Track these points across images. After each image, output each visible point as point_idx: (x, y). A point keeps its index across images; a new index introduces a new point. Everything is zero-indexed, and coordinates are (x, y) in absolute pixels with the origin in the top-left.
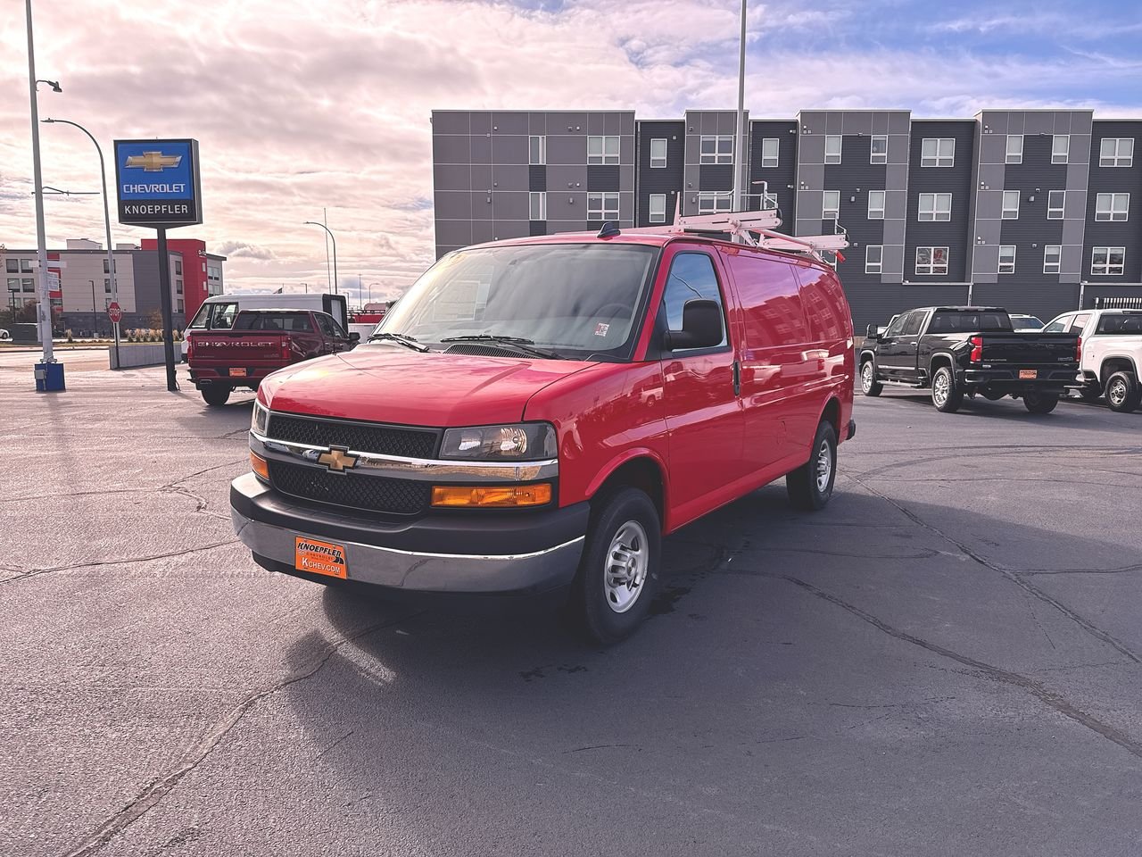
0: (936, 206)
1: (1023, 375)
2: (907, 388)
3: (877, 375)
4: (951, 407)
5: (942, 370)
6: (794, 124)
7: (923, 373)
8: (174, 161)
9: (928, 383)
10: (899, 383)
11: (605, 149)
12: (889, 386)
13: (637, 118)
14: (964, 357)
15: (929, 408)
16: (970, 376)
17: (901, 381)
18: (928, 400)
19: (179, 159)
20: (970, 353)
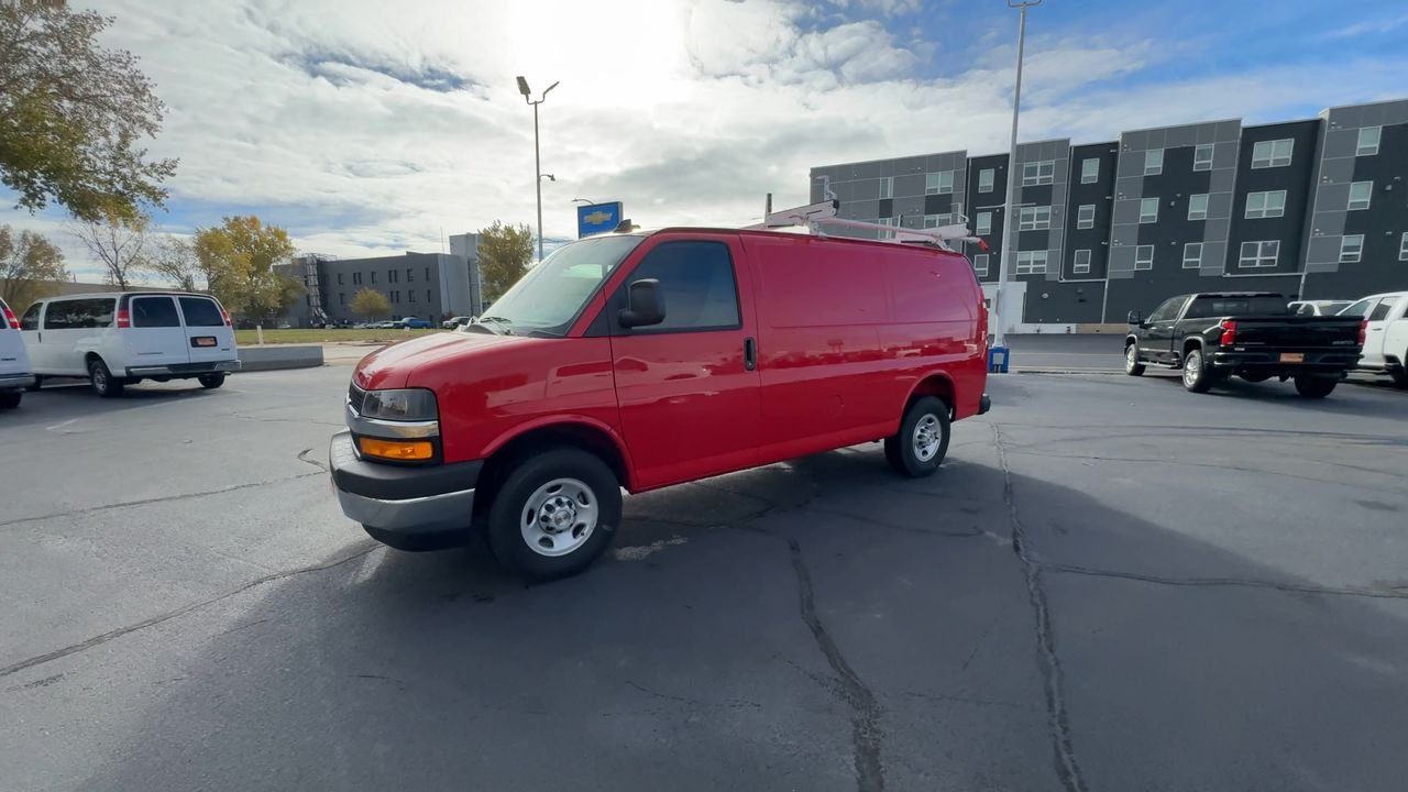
0: (1267, 204)
1: (1285, 358)
2: (1162, 369)
3: (1140, 357)
4: (1200, 388)
5: (1194, 352)
6: (1115, 145)
7: (1177, 355)
8: (608, 216)
9: (1181, 366)
10: (1158, 364)
11: (940, 183)
12: (1152, 368)
13: (968, 156)
14: (1215, 340)
15: (1182, 388)
16: (1219, 359)
17: (1161, 363)
18: (1179, 380)
19: (611, 215)
20: (1221, 337)
